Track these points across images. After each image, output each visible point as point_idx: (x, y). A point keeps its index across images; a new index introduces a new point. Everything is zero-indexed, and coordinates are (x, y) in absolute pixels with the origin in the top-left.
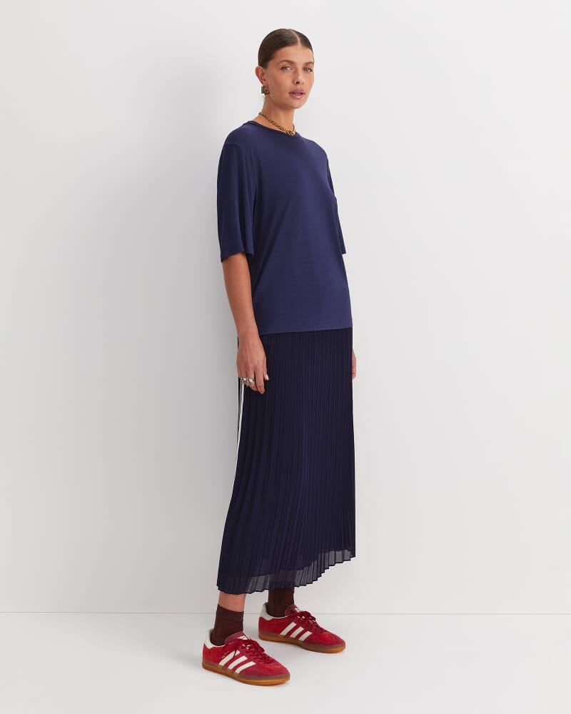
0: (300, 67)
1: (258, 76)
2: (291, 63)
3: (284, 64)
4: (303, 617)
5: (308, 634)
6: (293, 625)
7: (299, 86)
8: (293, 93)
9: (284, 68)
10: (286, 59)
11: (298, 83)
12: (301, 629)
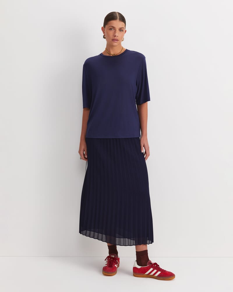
0: (117, 30)
1: (102, 30)
2: (114, 27)
3: (111, 27)
4: (156, 265)
5: (159, 273)
6: (152, 269)
7: (116, 38)
8: (113, 40)
9: (111, 29)
10: (112, 25)
11: (115, 36)
12: (155, 271)
